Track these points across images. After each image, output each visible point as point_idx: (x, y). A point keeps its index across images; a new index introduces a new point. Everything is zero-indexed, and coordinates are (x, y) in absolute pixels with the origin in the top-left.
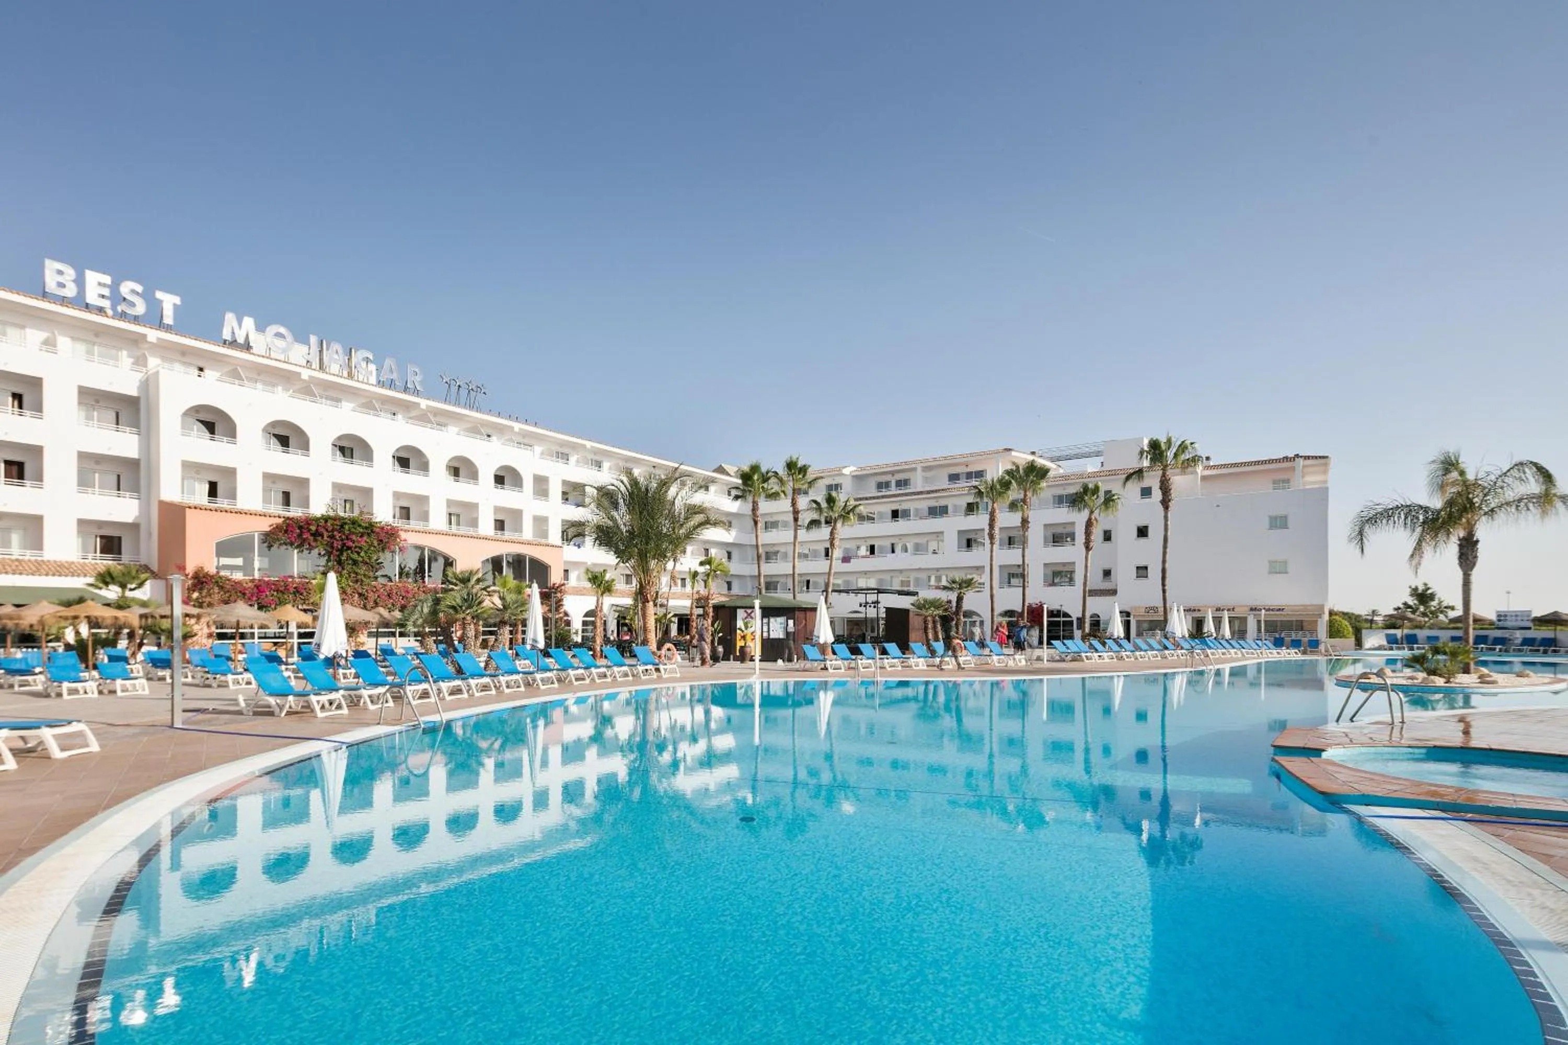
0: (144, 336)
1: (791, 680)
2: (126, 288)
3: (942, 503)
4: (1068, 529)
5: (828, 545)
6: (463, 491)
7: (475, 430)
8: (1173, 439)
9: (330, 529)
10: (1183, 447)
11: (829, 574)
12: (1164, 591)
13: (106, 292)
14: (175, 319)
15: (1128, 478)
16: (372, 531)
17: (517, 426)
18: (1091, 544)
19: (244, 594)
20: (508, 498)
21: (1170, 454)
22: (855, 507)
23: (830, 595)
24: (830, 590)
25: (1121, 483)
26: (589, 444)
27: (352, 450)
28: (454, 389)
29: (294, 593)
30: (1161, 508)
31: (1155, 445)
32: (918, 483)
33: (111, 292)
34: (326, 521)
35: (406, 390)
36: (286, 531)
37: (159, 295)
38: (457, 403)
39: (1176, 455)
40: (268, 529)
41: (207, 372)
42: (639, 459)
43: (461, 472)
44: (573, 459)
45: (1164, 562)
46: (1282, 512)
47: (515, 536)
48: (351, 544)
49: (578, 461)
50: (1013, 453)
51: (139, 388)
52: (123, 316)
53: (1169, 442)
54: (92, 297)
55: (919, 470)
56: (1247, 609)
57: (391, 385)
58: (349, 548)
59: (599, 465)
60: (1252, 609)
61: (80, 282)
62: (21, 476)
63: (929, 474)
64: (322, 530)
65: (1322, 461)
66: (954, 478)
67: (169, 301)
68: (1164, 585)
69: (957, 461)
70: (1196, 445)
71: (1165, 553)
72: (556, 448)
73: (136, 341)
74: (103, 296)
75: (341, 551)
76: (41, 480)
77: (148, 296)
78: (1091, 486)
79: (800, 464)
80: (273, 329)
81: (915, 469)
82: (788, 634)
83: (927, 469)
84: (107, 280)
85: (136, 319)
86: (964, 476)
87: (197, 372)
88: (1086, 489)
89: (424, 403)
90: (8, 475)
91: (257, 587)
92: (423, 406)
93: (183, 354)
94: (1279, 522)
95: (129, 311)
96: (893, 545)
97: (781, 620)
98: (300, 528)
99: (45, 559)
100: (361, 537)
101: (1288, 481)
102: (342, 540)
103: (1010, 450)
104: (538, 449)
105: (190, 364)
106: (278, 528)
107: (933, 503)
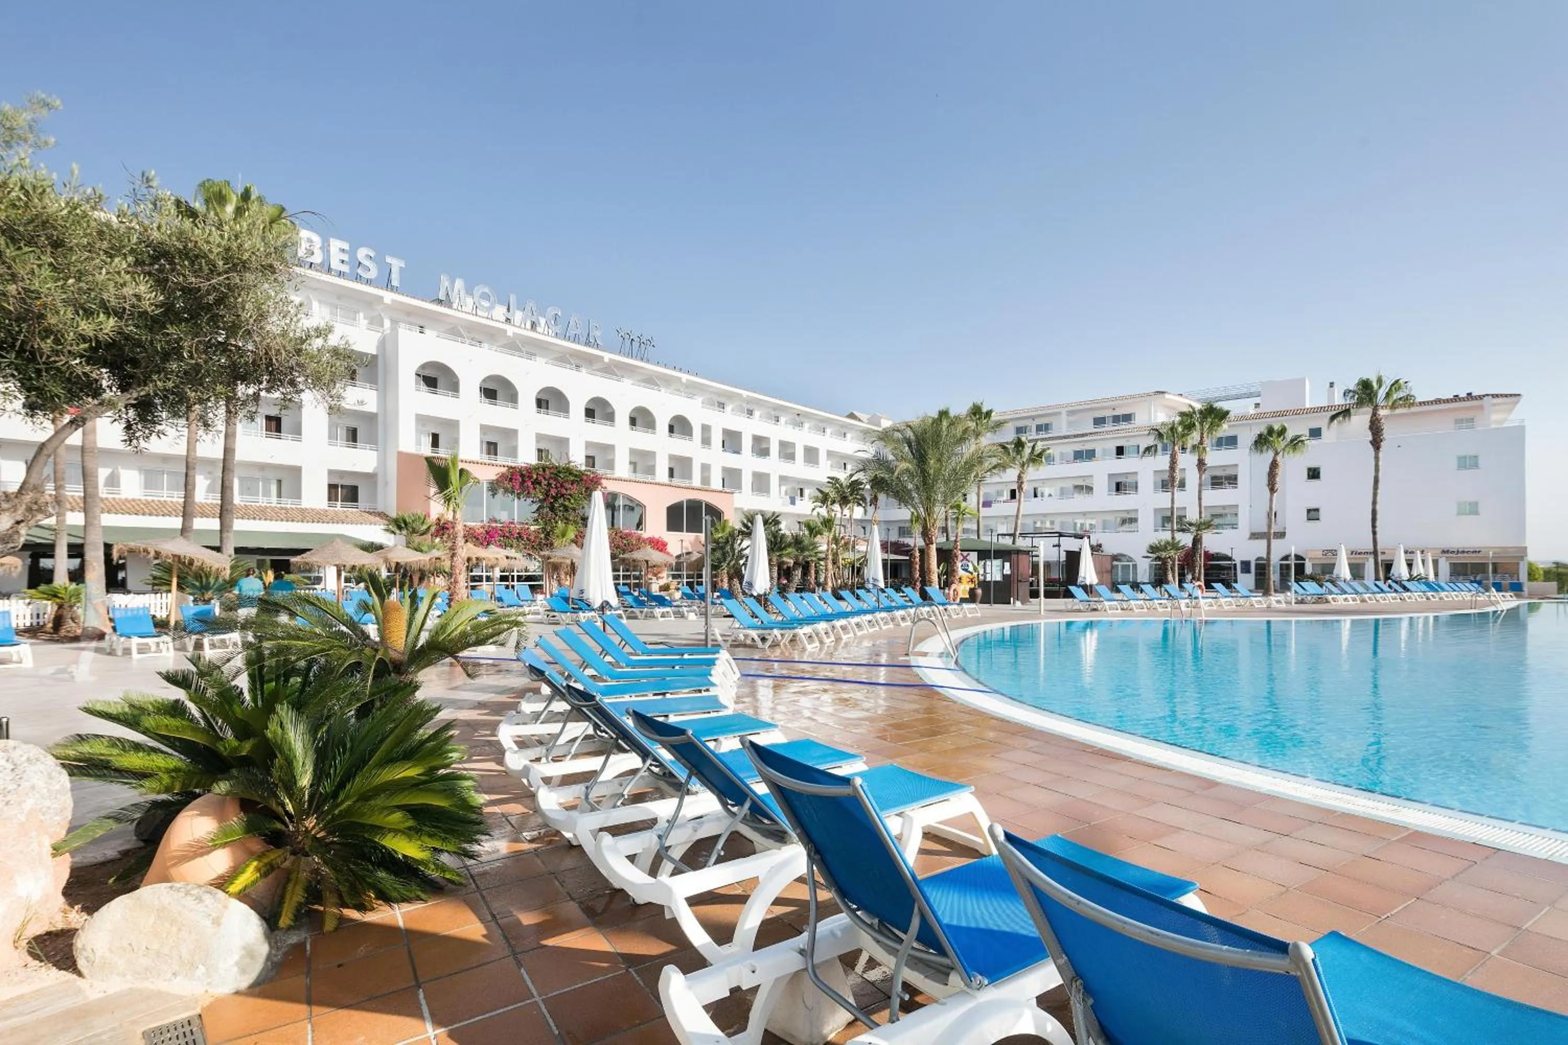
0: (382, 298)
1: (1007, 625)
2: (362, 253)
3: (1089, 447)
4: (1230, 472)
5: (1015, 487)
6: (641, 440)
7: (651, 381)
8: (1384, 379)
9: (547, 477)
10: (1396, 385)
11: (1017, 516)
12: (1374, 533)
13: (345, 257)
14: (401, 282)
15: (1333, 418)
16: (582, 480)
17: (685, 377)
18: (1277, 486)
19: (477, 539)
20: (680, 446)
21: (1382, 393)
22: (1044, 451)
23: (1017, 540)
24: (1017, 533)
25: (1327, 420)
26: (745, 393)
27: (547, 402)
28: (628, 342)
29: (517, 538)
30: (1371, 449)
31: (1365, 385)
32: (1061, 426)
33: (350, 258)
34: (544, 470)
35: (587, 344)
36: (511, 480)
37: (389, 260)
38: (630, 355)
39: (1388, 395)
40: (495, 478)
41: (427, 331)
42: (787, 407)
43: (638, 422)
44: (729, 408)
45: (1374, 503)
46: (1472, 453)
47: (686, 483)
48: (564, 491)
49: (733, 410)
50: (1167, 396)
51: (378, 348)
52: (358, 278)
53: (1380, 381)
54: (335, 264)
55: (1064, 416)
56: (1439, 551)
57: (576, 339)
58: (563, 495)
59: (750, 413)
60: (1444, 552)
61: (325, 249)
62: (278, 430)
63: (1072, 418)
64: (540, 478)
65: (1514, 399)
66: (1099, 421)
67: (396, 264)
68: (1374, 526)
69: (1105, 404)
70: (1409, 385)
71: (1375, 495)
72: (716, 399)
73: (371, 302)
74: (343, 262)
75: (556, 499)
76: (300, 434)
77: (379, 260)
78: (1276, 427)
79: (984, 410)
80: (479, 290)
81: (1060, 413)
82: (1004, 576)
83: (1071, 413)
84: (346, 246)
85: (368, 282)
86: (1111, 419)
87: (418, 329)
88: (1271, 431)
89: (607, 357)
90: (268, 429)
91: (487, 533)
92: (606, 360)
93: (409, 314)
94: (1468, 463)
95: (364, 275)
96: (1035, 489)
97: (997, 563)
98: (522, 476)
99: (303, 507)
100: (572, 484)
101: (1472, 420)
102: (556, 488)
103: (1163, 393)
104: (699, 400)
105: (414, 324)
106: (503, 475)
107: (1078, 447)
